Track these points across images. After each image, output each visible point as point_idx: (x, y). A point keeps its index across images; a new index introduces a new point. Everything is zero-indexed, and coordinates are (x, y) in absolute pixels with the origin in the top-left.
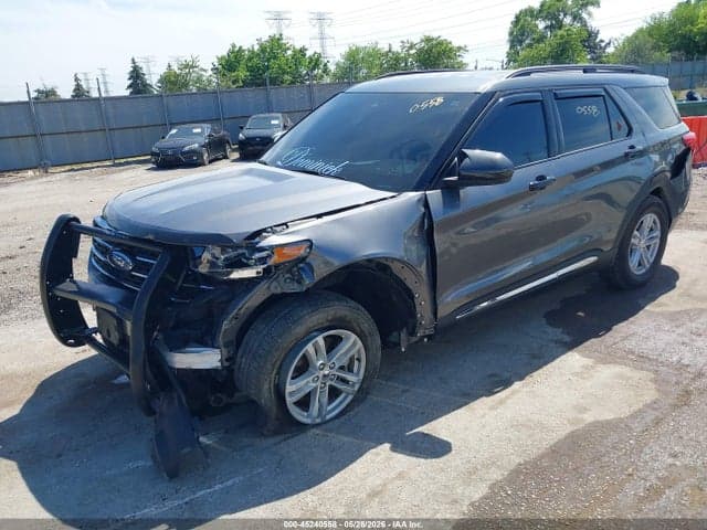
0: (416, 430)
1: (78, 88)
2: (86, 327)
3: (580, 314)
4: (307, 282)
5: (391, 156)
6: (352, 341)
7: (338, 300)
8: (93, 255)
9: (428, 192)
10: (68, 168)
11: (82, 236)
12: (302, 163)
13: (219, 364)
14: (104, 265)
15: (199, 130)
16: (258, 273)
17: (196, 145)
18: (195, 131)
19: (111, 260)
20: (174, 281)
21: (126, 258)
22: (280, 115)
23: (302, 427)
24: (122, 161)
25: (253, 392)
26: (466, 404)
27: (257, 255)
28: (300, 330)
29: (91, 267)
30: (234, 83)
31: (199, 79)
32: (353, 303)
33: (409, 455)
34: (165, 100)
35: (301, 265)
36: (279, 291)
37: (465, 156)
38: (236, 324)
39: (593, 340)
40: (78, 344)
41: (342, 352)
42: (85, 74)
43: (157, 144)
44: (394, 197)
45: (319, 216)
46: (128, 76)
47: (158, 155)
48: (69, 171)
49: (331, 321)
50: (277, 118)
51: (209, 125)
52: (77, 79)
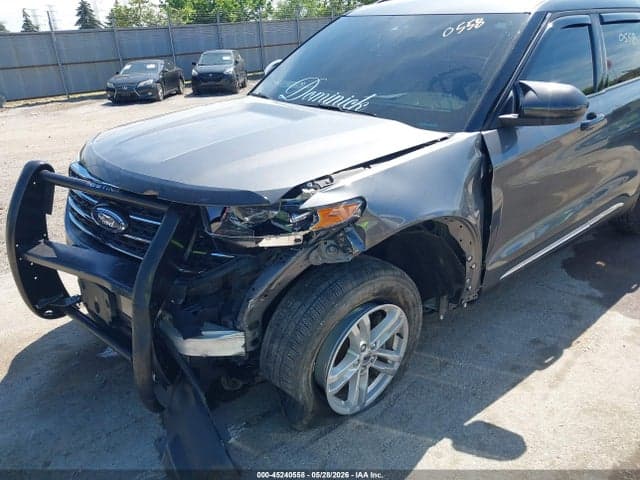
0: (474, 419)
1: (27, 23)
2: (66, 294)
3: (598, 263)
4: (357, 250)
5: (431, 89)
6: (397, 316)
7: (385, 269)
8: (69, 209)
9: (483, 133)
10: (22, 102)
11: (57, 187)
12: (312, 96)
13: (243, 350)
14: (87, 223)
15: (152, 66)
16: (296, 240)
17: (151, 81)
18: (149, 66)
19: (96, 217)
20: (182, 247)
21: (115, 215)
22: (231, 51)
23: (339, 419)
24: (77, 96)
25: (290, 387)
26: (520, 381)
27: (297, 218)
28: (344, 309)
29: (69, 224)
30: (184, 19)
31: (149, 15)
32: (399, 272)
33: (478, 456)
34: (117, 36)
35: (349, 229)
36: (320, 262)
37: (527, 89)
38: (265, 303)
39: (628, 295)
40: (57, 315)
41: (385, 330)
42: (33, 10)
43: (112, 79)
44: (445, 138)
45: (366, 165)
46: (76, 12)
47: (112, 90)
48: (23, 106)
49: (377, 294)
50: (229, 54)
51: (162, 62)
52: (25, 15)
